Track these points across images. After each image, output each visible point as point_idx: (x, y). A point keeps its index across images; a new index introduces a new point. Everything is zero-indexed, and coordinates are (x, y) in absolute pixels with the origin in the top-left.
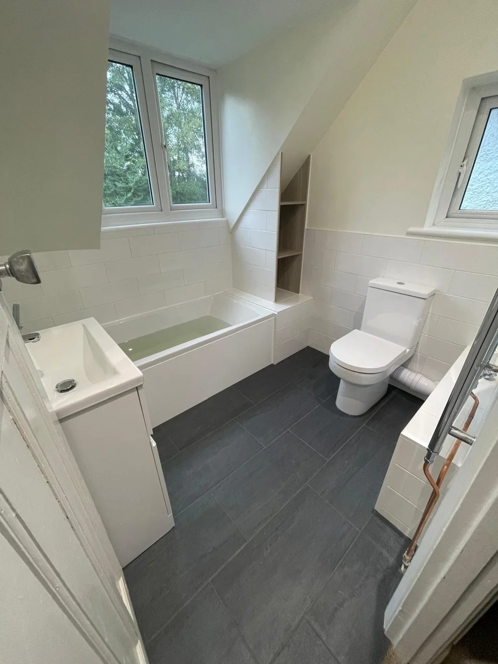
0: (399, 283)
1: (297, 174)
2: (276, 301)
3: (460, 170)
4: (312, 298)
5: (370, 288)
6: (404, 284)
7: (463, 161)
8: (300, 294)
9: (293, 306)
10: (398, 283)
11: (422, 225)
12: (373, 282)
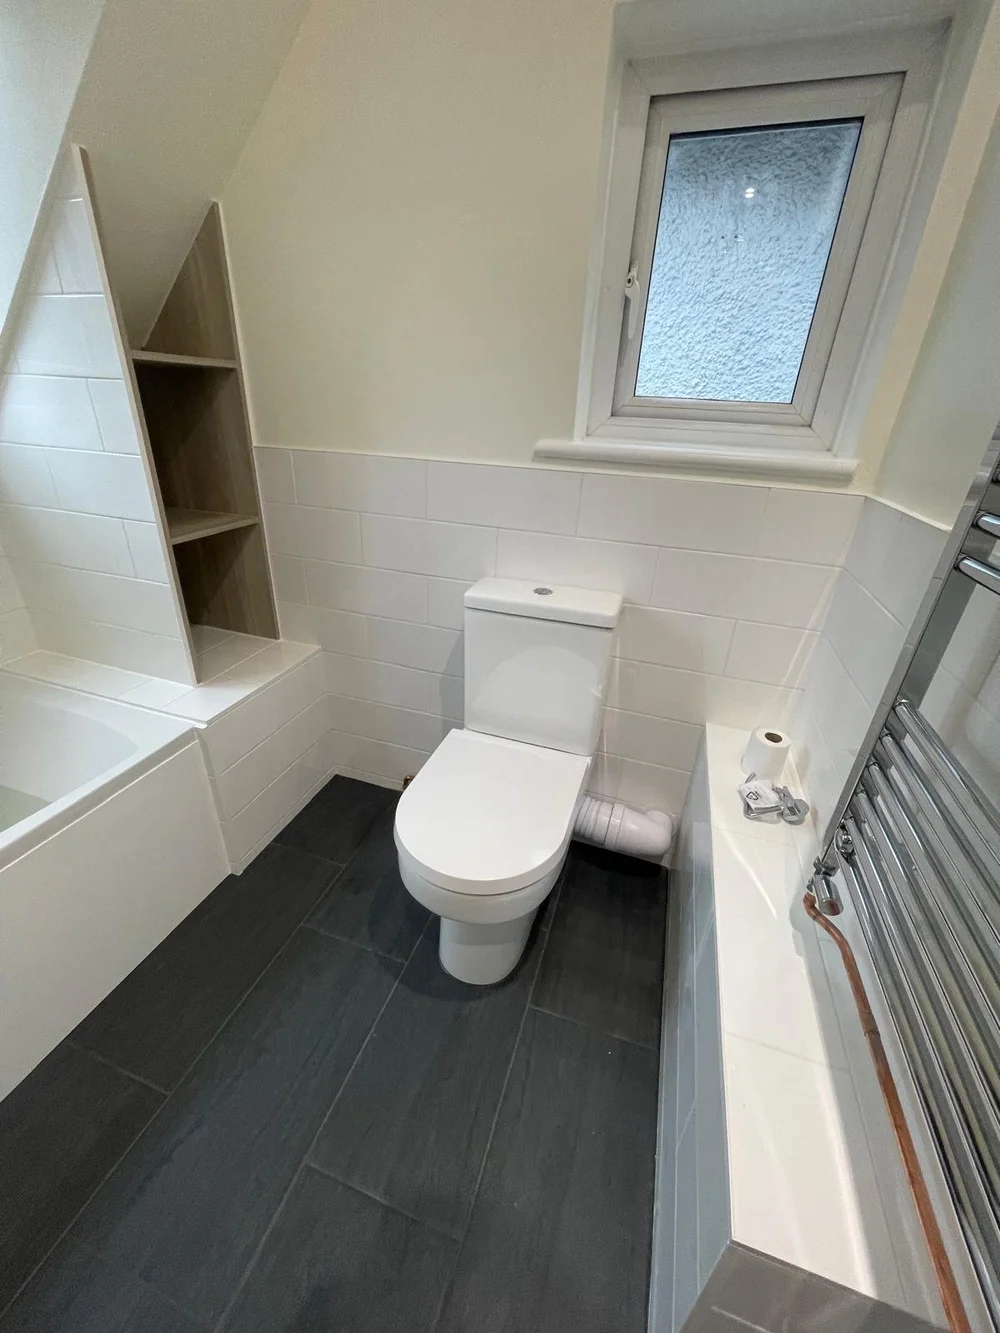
0: (541, 592)
1: (186, 263)
2: (200, 679)
3: (628, 292)
4: (318, 647)
5: (468, 613)
6: (550, 592)
7: (629, 271)
8: (281, 640)
9: (261, 685)
10: (536, 591)
11: (568, 432)
12: (475, 593)
